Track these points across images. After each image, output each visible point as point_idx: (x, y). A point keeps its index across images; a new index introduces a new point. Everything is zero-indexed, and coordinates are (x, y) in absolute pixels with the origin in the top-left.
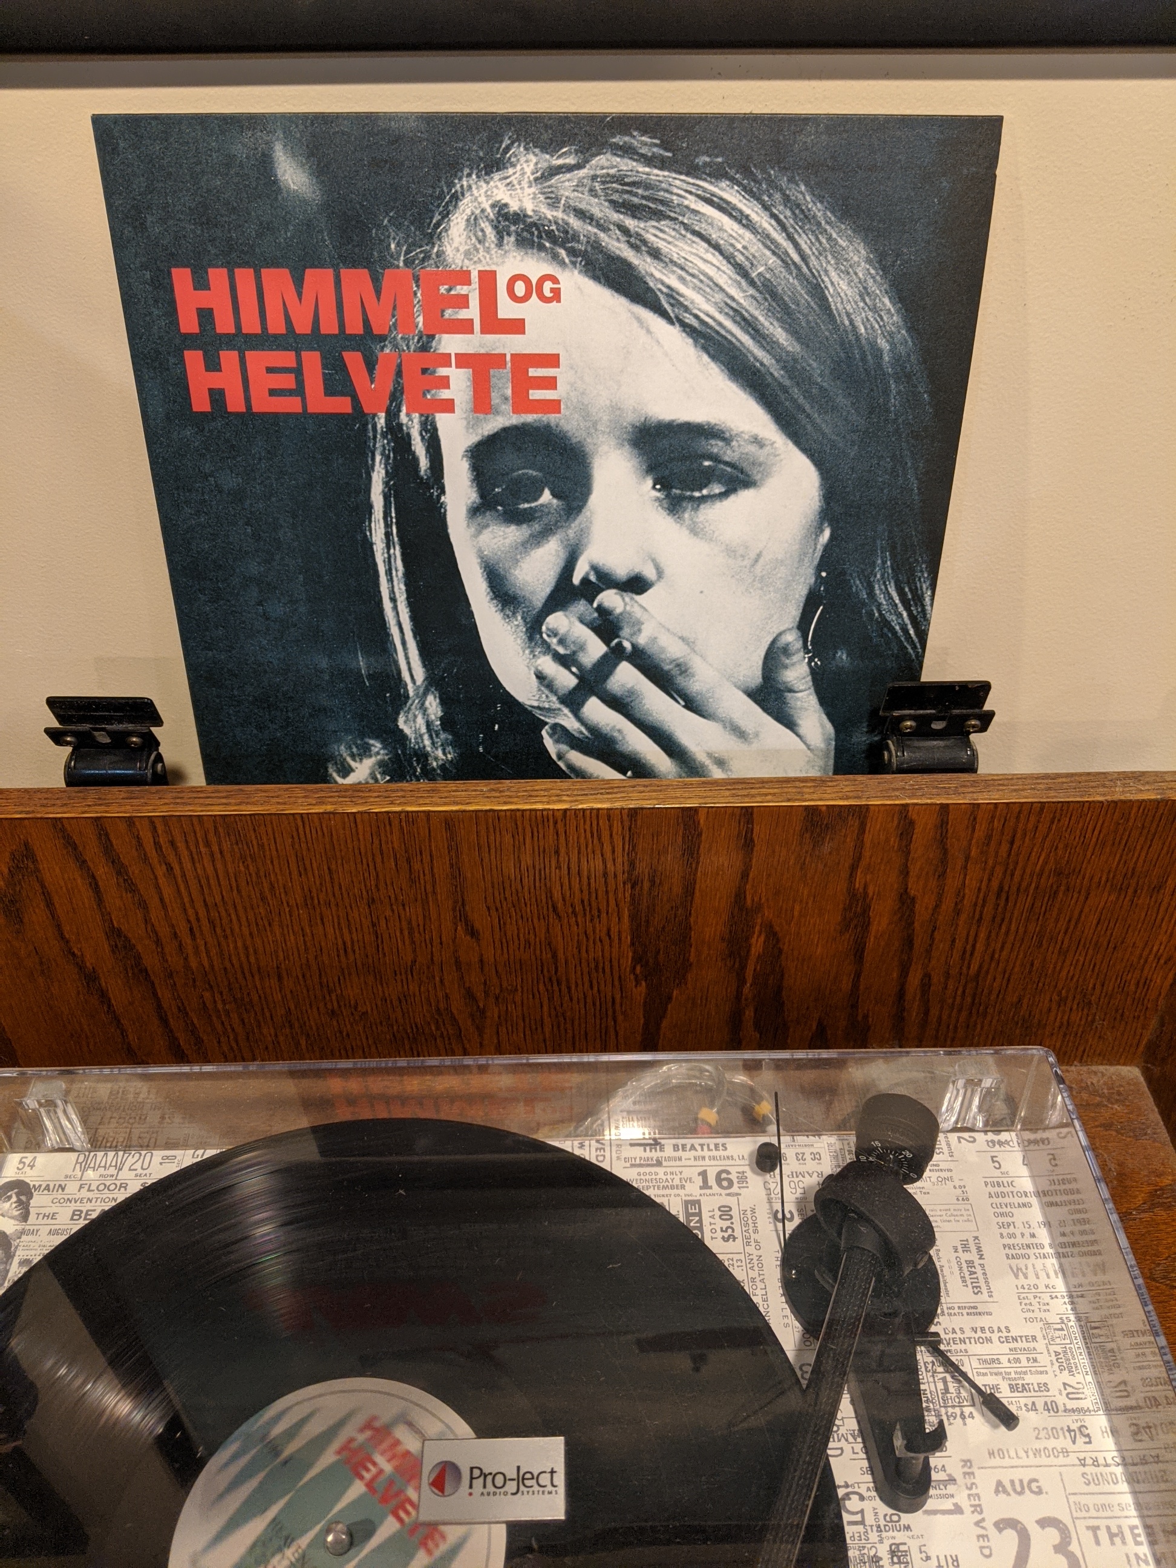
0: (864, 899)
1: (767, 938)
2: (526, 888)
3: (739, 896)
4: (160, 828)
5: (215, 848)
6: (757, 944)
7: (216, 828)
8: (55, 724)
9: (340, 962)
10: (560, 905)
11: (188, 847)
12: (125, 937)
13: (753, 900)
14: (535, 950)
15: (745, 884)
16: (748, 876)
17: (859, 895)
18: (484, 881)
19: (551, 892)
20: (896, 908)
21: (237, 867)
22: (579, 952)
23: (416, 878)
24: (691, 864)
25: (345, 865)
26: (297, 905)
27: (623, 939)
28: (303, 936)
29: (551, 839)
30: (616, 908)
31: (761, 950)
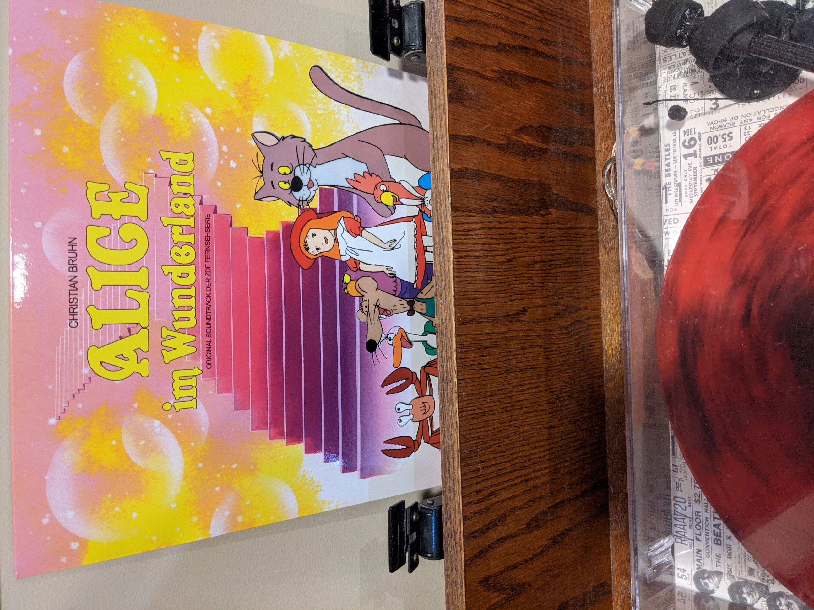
0: (500, 72)
1: (523, 133)
2: (499, 277)
3: (500, 147)
4: (469, 500)
6: (527, 140)
7: (468, 465)
8: (406, 567)
9: (543, 391)
10: (508, 257)
11: (481, 482)
12: (531, 520)
14: (533, 274)
15: (494, 143)
16: (489, 142)
17: (498, 76)
18: (495, 303)
19: (500, 262)
20: (505, 54)
21: (491, 453)
22: (533, 247)
23: (495, 343)
24: (483, 175)
25: (488, 387)
26: (511, 416)
27: (526, 220)
28: (528, 413)
29: (470, 260)
30: (509, 223)
31: (531, 138)
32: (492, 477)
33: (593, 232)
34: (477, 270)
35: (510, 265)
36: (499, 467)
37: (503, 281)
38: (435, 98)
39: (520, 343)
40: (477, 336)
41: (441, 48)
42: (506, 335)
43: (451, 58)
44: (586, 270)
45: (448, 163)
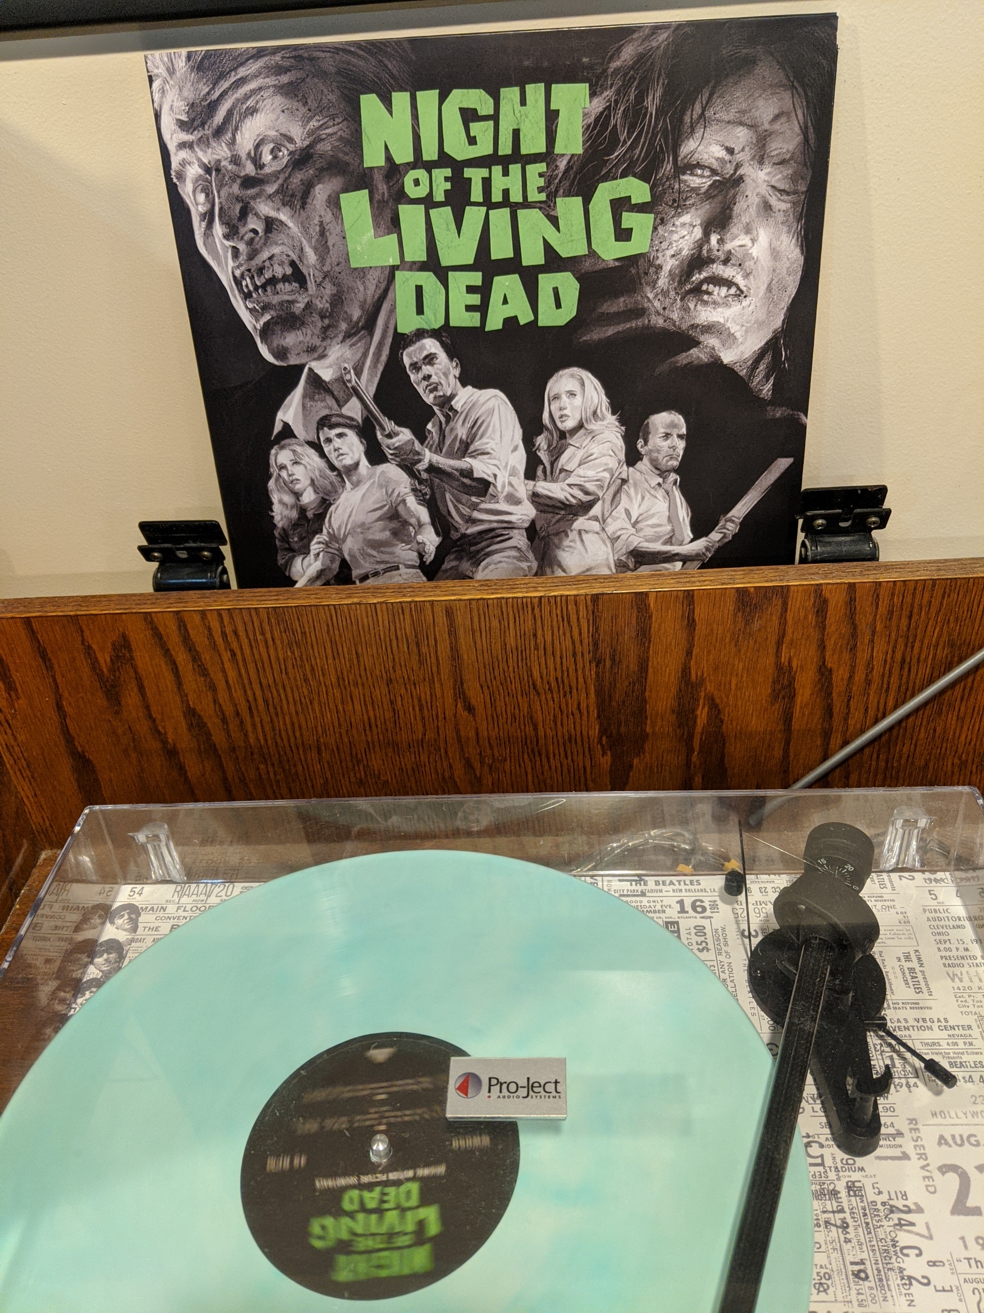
0: (790, 672)
1: (710, 709)
3: (685, 671)
5: (269, 636)
6: (702, 715)
7: (269, 619)
8: (145, 543)
9: (366, 735)
10: (539, 683)
11: (248, 637)
12: (199, 716)
13: (697, 676)
15: (690, 661)
16: (691, 654)
17: (785, 668)
18: (478, 662)
19: (531, 671)
27: (591, 712)
30: (584, 685)
31: (705, 721)
32: (254, 655)
34: (518, 633)
35: (529, 687)
37: (506, 674)
43: (797, 592)
45: (654, 588)
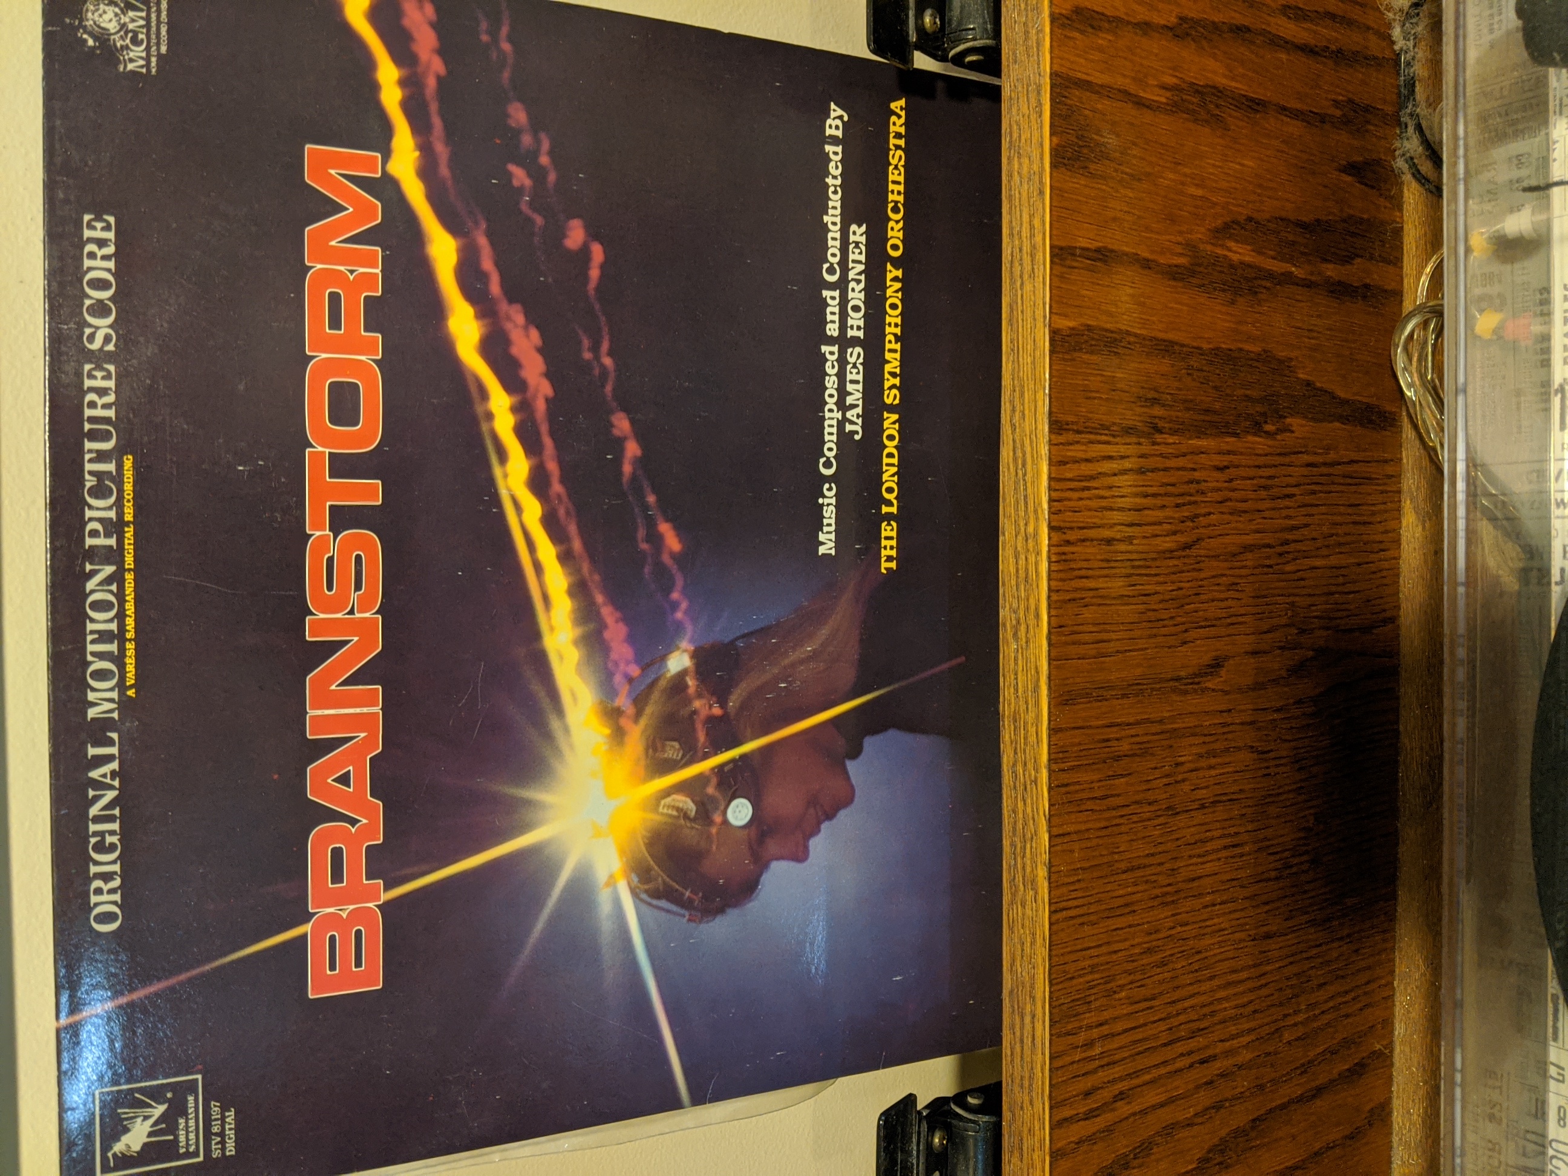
0: (1181, 90)
1: (1231, 237)
2: (1159, 588)
3: (1174, 274)
4: (1067, 1112)
5: (1095, 1033)
6: (1239, 252)
7: (1068, 1034)
9: (1249, 853)
10: (1181, 539)
11: (1094, 1071)
13: (1182, 254)
14: (1241, 576)
15: (1159, 265)
16: (1148, 260)
17: (1176, 98)
18: (1146, 649)
19: (1164, 552)
20: (1193, 45)
21: (1123, 1002)
22: (1245, 512)
23: (1142, 746)
24: (1129, 343)
25: (1121, 849)
26: (1173, 915)
27: (1229, 448)
28: (1214, 905)
29: (1090, 550)
30: (1188, 457)
31: (1249, 248)
32: (1125, 1059)
33: (1389, 469)
34: (1105, 572)
35: (1188, 556)
36: (1138, 1035)
37: (1167, 597)
38: (1020, 156)
39: (1204, 743)
40: (1099, 731)
41: (1038, 32)
42: (1172, 726)
43: (1062, 59)
44: (1367, 563)
45: (1045, 317)
